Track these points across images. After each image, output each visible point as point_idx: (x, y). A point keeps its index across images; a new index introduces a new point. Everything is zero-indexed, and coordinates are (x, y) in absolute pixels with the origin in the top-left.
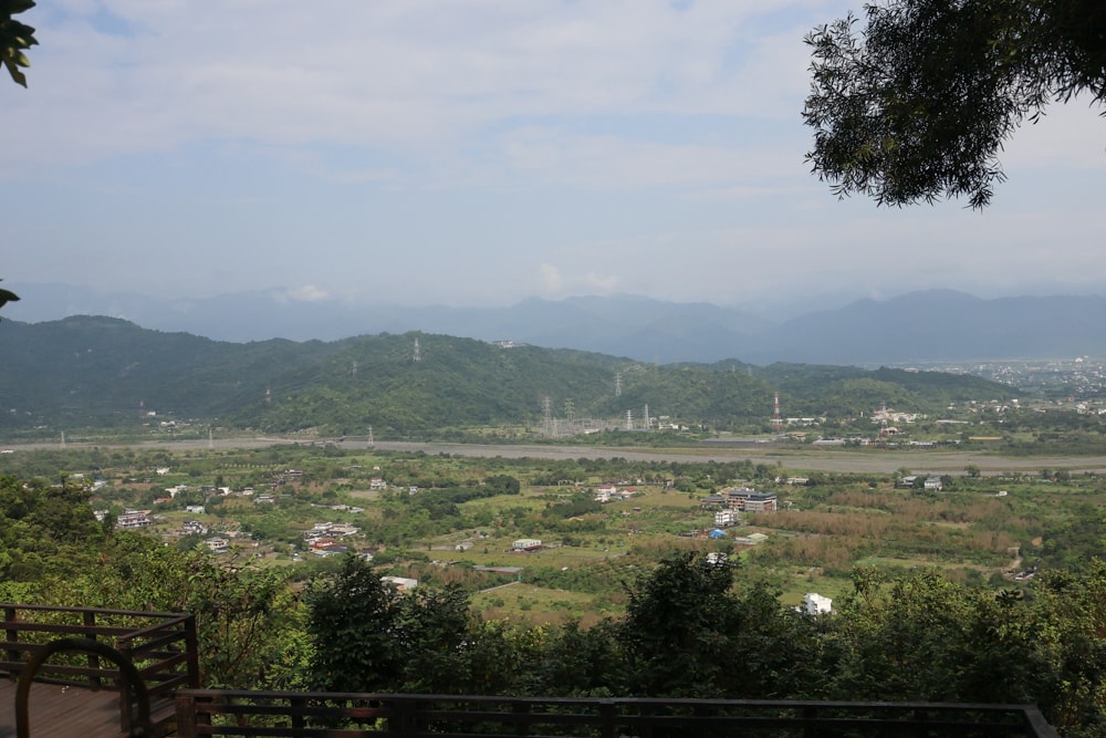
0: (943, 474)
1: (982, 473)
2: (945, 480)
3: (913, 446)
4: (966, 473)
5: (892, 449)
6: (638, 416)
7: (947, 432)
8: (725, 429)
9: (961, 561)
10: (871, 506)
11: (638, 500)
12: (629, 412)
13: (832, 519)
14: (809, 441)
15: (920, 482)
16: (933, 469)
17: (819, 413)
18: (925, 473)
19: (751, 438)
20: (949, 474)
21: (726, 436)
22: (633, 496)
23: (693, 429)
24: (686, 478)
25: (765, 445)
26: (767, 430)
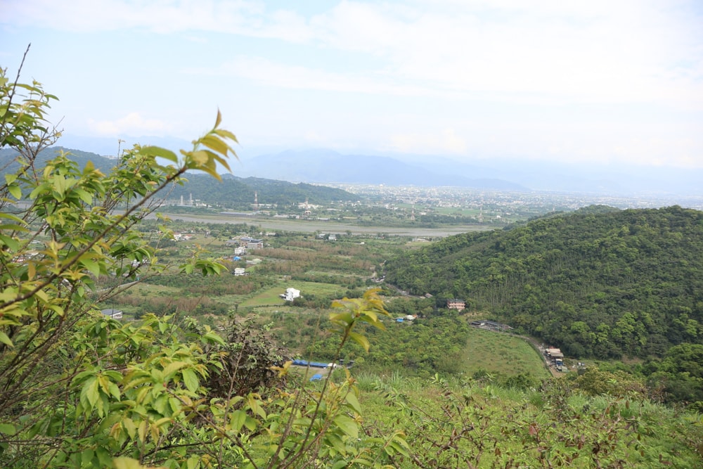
0: (337, 233)
1: (353, 234)
2: (338, 236)
3: (319, 220)
4: (346, 233)
5: (310, 221)
6: (186, 198)
7: (333, 214)
8: (230, 208)
9: (351, 273)
10: (307, 247)
11: (193, 241)
12: (182, 197)
13: (291, 252)
14: (272, 215)
15: (327, 237)
16: (333, 231)
17: (273, 202)
18: (328, 233)
19: (242, 213)
20: (340, 233)
21: (231, 211)
22: (191, 239)
23: (214, 207)
24: (217, 231)
25: (251, 216)
26: (251, 209)
